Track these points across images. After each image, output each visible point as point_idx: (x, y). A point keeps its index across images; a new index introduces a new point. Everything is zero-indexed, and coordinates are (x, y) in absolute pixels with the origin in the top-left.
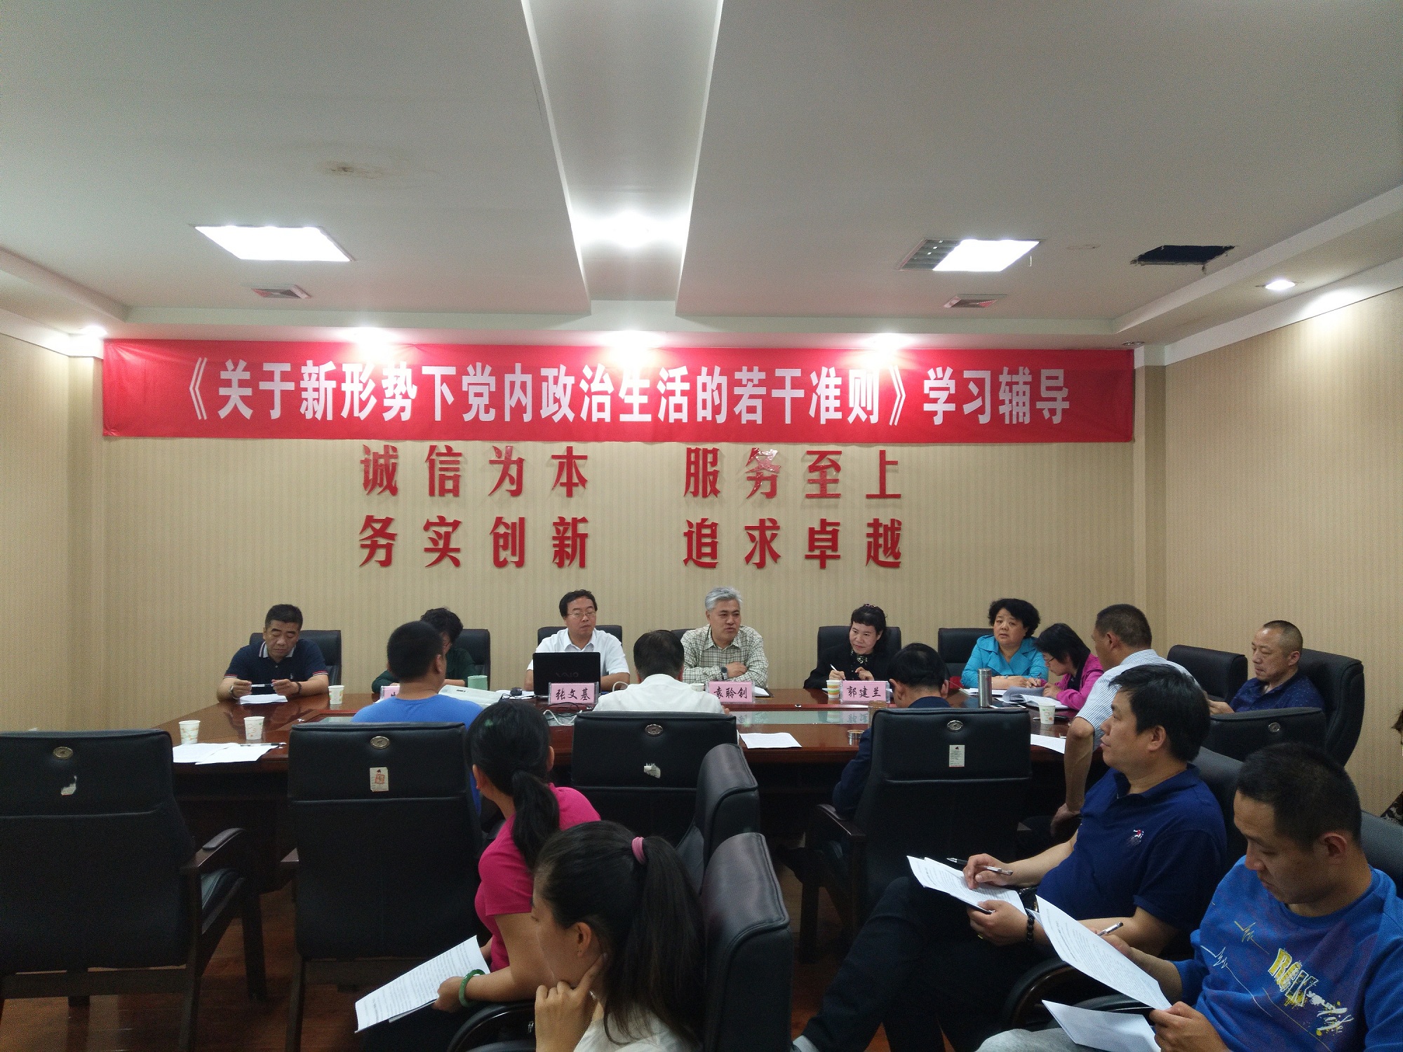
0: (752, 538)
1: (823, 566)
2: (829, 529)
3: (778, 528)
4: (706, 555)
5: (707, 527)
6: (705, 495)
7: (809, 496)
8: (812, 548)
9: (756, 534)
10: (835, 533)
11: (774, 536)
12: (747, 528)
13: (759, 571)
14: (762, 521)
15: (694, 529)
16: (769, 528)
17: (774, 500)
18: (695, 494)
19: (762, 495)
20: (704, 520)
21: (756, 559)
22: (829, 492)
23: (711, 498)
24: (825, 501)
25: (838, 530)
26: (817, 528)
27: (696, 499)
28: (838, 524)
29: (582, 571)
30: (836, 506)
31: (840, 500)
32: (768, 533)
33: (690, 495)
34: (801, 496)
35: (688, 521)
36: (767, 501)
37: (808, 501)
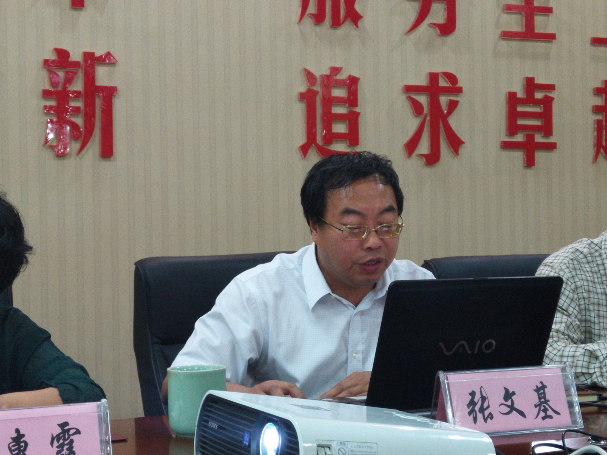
0: (417, 108)
1: (530, 162)
2: (539, 95)
3: (459, 90)
4: (340, 137)
5: (340, 84)
6: (336, 23)
7: (507, 35)
8: (513, 129)
9: (423, 99)
10: (548, 102)
11: (453, 105)
12: (409, 89)
13: (428, 171)
14: (434, 77)
15: (317, 88)
16: (445, 90)
17: (451, 39)
18: (319, 18)
19: (431, 30)
20: (336, 70)
21: (424, 147)
22: (538, 29)
23: (347, 28)
24: (531, 46)
25: (552, 99)
26: (521, 94)
27: (318, 29)
28: (551, 87)
29: (105, 164)
30: (547, 56)
31: (554, 45)
32: (444, 100)
33: (308, 22)
34: (493, 34)
35: (306, 70)
36: (439, 40)
37: (504, 44)
